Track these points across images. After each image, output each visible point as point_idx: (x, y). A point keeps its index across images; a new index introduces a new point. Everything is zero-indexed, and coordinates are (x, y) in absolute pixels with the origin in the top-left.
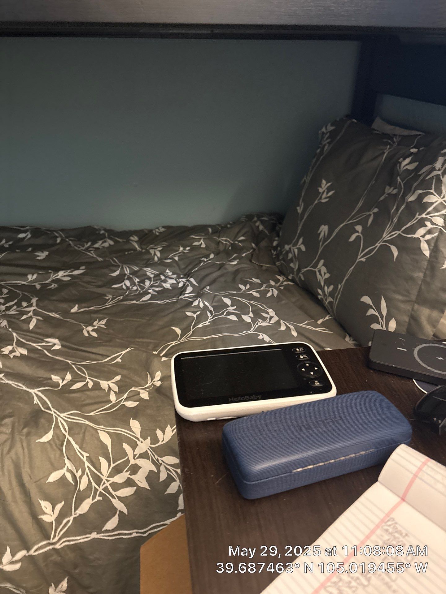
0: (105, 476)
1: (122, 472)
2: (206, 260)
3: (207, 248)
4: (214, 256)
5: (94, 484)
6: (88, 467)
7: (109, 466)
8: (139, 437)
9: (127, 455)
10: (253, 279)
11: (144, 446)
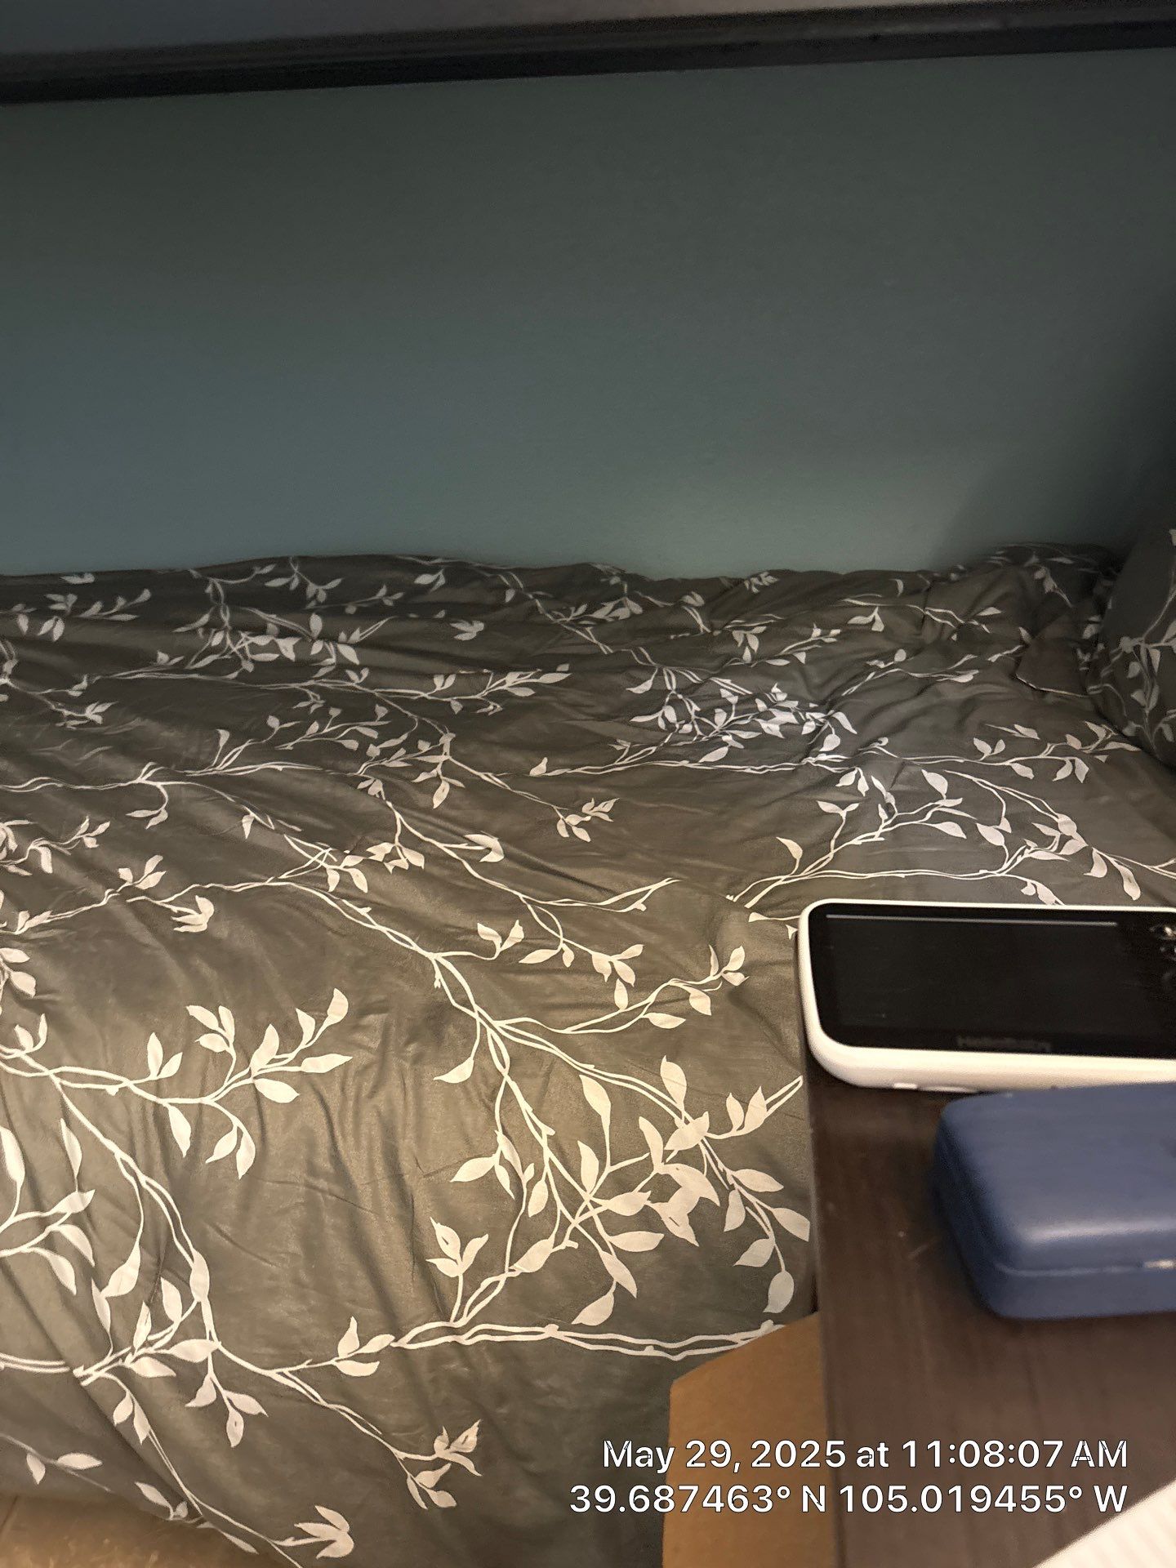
0: (589, 1191)
1: (631, 1190)
2: (882, 666)
3: (887, 633)
4: (907, 658)
5: (561, 1207)
6: (551, 1162)
7: (602, 1168)
8: (681, 1106)
9: (646, 1149)
10: (1016, 726)
11: (693, 1132)
